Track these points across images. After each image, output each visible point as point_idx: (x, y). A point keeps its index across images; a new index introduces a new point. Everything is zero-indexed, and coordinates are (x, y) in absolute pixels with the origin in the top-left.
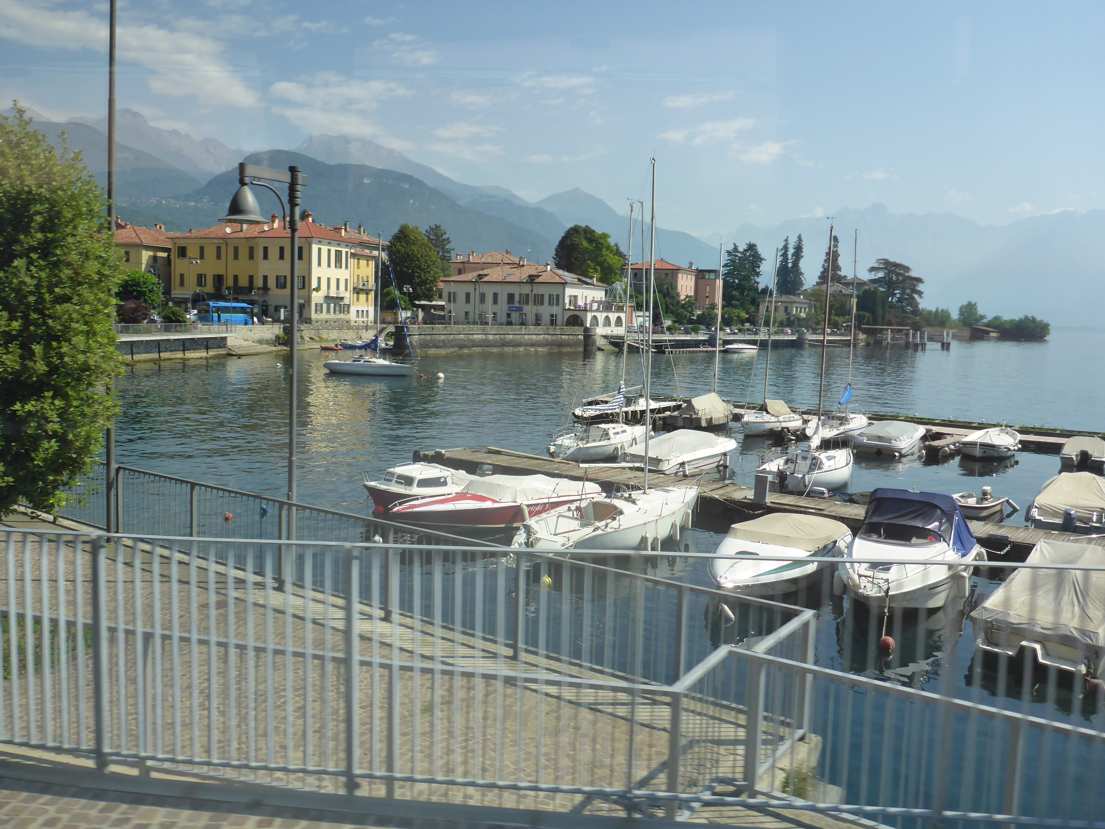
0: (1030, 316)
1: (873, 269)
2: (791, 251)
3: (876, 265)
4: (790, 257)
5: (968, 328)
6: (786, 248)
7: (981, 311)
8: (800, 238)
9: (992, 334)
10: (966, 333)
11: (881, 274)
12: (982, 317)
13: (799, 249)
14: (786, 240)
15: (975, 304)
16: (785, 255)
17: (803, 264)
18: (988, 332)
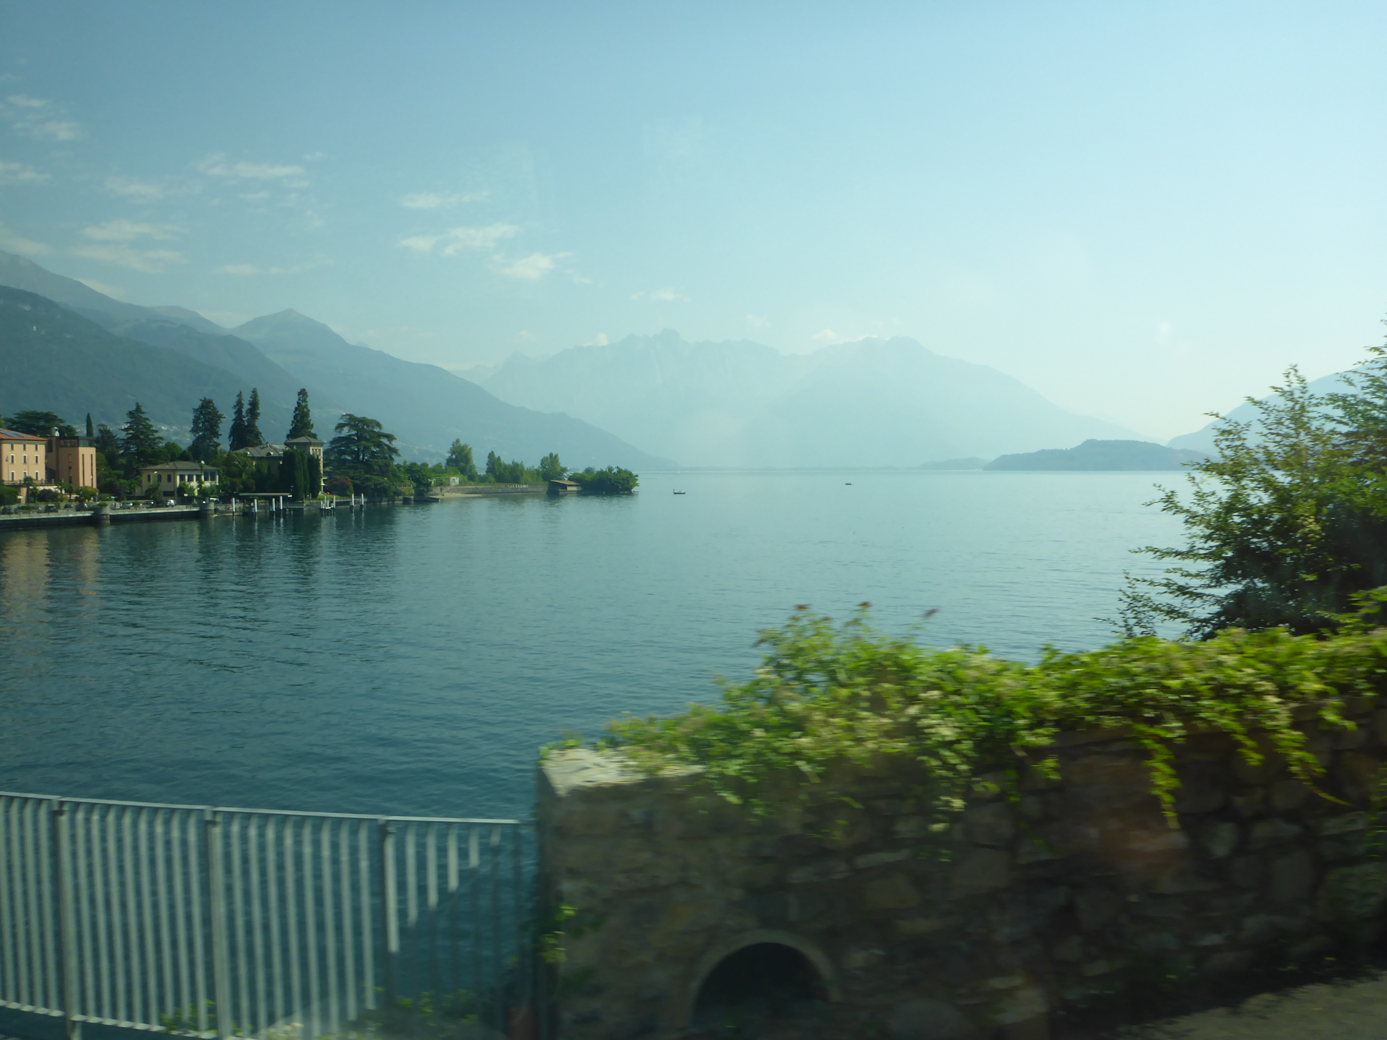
0: (614, 466)
1: (340, 427)
2: (246, 407)
3: (342, 422)
4: (244, 413)
5: (546, 483)
6: (239, 404)
7: (563, 463)
8: (254, 392)
9: (569, 489)
10: (543, 488)
11: (346, 432)
12: (564, 470)
13: (254, 404)
14: (240, 395)
15: (556, 456)
16: (239, 412)
17: (260, 424)
18: (564, 487)
